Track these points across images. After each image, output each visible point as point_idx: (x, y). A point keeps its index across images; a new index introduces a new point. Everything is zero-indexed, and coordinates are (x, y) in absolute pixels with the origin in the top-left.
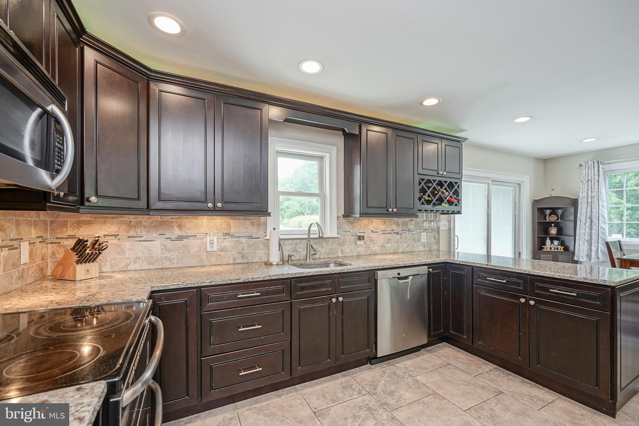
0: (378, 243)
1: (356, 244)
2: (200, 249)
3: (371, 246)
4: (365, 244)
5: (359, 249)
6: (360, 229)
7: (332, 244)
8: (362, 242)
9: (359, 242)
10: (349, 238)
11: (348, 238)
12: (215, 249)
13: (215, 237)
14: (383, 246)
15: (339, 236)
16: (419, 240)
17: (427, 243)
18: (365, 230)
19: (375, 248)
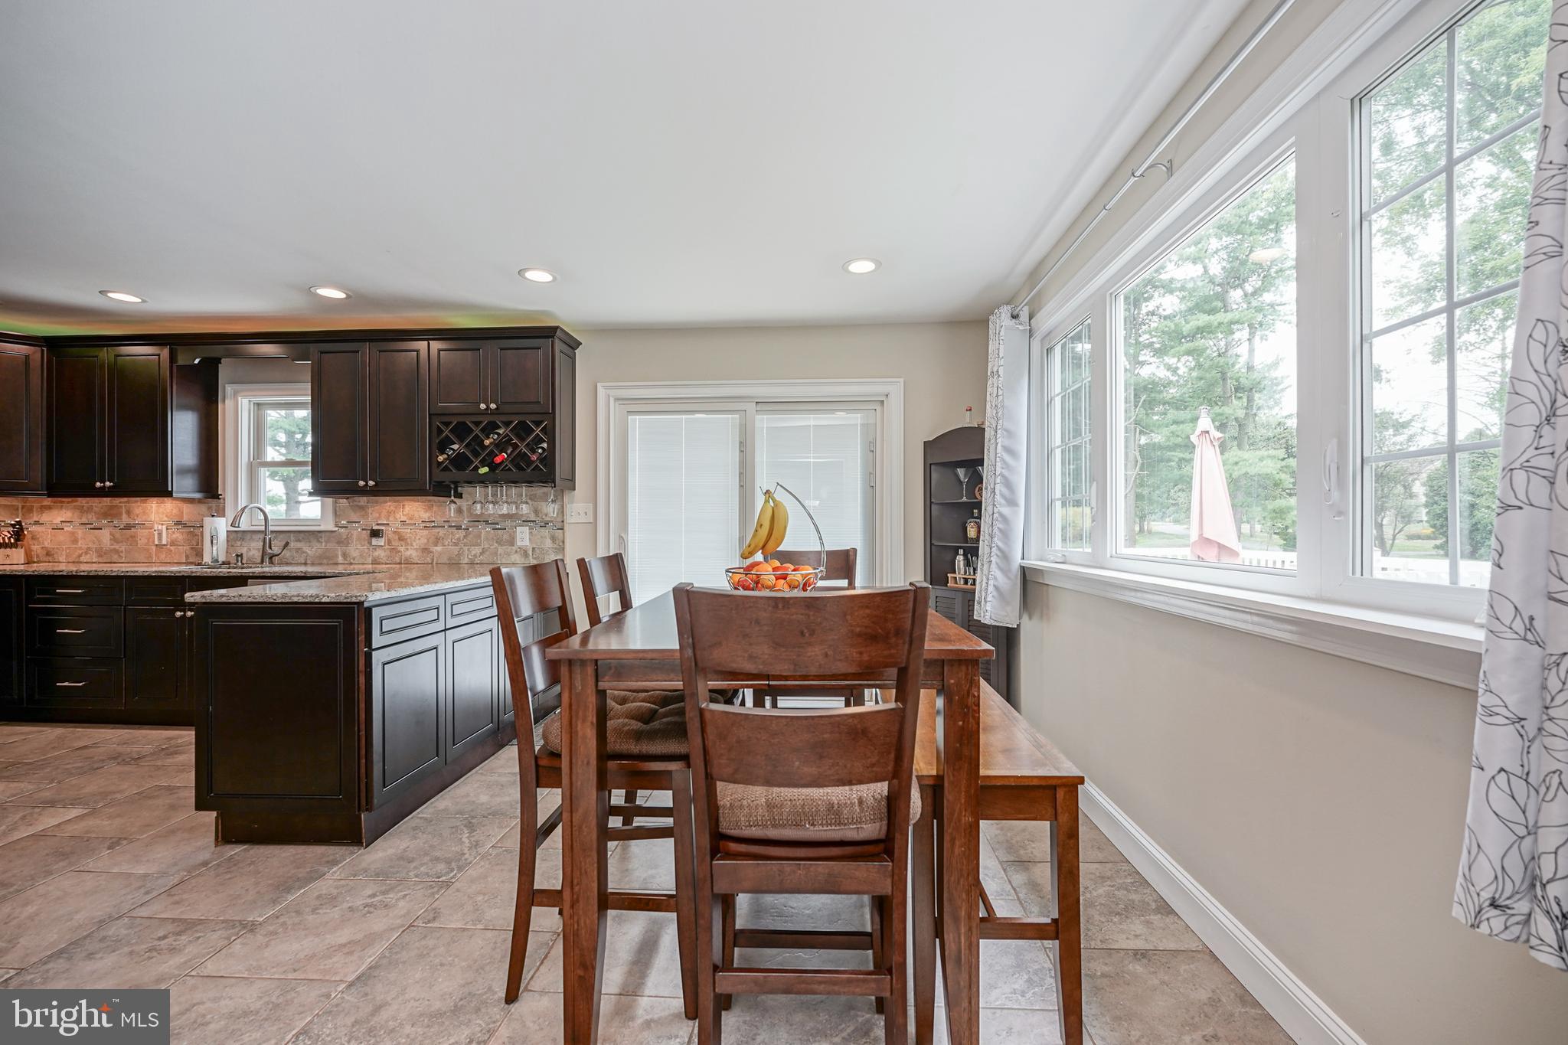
0: (414, 544)
1: (370, 543)
2: (148, 540)
3: (402, 549)
4: (389, 545)
5: (376, 554)
6: (379, 518)
7: (326, 542)
8: (381, 542)
9: (374, 541)
10: (358, 532)
11: (355, 533)
12: (164, 542)
13: (164, 527)
14: (425, 550)
15: (337, 529)
16: (512, 542)
17: (534, 549)
18: (388, 519)
19: (408, 553)
